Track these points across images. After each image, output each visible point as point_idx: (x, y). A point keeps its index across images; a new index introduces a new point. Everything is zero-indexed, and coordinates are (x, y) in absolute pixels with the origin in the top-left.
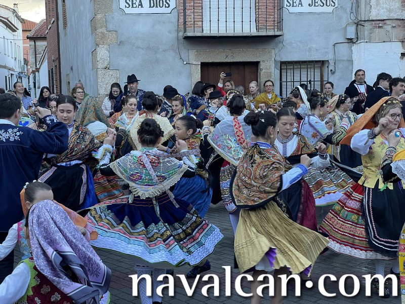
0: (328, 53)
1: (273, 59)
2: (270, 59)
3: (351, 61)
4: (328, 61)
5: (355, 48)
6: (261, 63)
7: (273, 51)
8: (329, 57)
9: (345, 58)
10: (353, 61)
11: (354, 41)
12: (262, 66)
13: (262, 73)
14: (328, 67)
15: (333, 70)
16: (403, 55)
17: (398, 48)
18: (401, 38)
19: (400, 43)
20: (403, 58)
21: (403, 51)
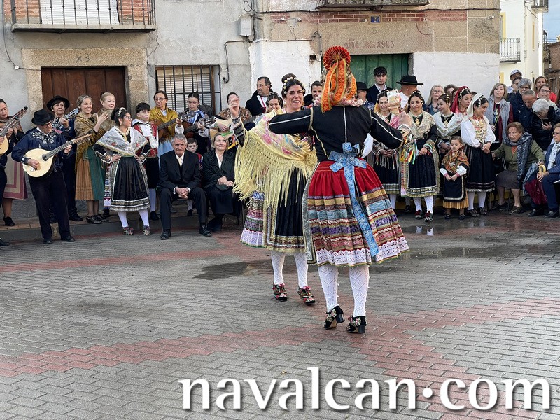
0: (218, 56)
1: (145, 63)
2: (141, 62)
3: (249, 67)
4: (219, 66)
5: (252, 48)
6: (129, 68)
7: (145, 52)
8: (220, 60)
9: (240, 63)
10: (250, 66)
11: (251, 39)
12: (131, 72)
13: (131, 82)
14: (219, 74)
15: (226, 78)
16: (313, 58)
17: (306, 49)
18: (309, 35)
19: (308, 42)
20: (312, 62)
21: (312, 53)
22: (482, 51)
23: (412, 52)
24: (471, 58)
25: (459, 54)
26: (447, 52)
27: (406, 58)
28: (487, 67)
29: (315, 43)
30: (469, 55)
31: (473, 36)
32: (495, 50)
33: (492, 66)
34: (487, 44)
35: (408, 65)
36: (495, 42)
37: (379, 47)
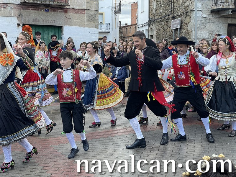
16: (19, 25)
17: (16, 21)
18: (17, 15)
19: (17, 18)
20: (18, 27)
21: (18, 23)
22: (92, 27)
23: (63, 25)
24: (87, 30)
25: (82, 28)
26: (77, 27)
27: (60, 28)
28: (94, 34)
29: (20, 18)
30: (86, 28)
31: (88, 21)
32: (97, 27)
33: (95, 34)
34: (93, 24)
35: (61, 31)
36: (97, 24)
37: (48, 22)
